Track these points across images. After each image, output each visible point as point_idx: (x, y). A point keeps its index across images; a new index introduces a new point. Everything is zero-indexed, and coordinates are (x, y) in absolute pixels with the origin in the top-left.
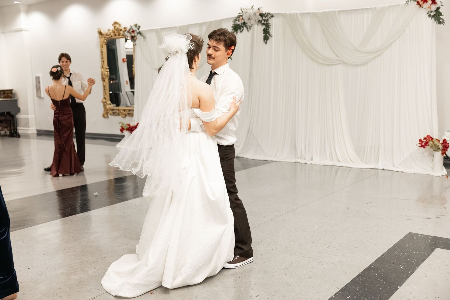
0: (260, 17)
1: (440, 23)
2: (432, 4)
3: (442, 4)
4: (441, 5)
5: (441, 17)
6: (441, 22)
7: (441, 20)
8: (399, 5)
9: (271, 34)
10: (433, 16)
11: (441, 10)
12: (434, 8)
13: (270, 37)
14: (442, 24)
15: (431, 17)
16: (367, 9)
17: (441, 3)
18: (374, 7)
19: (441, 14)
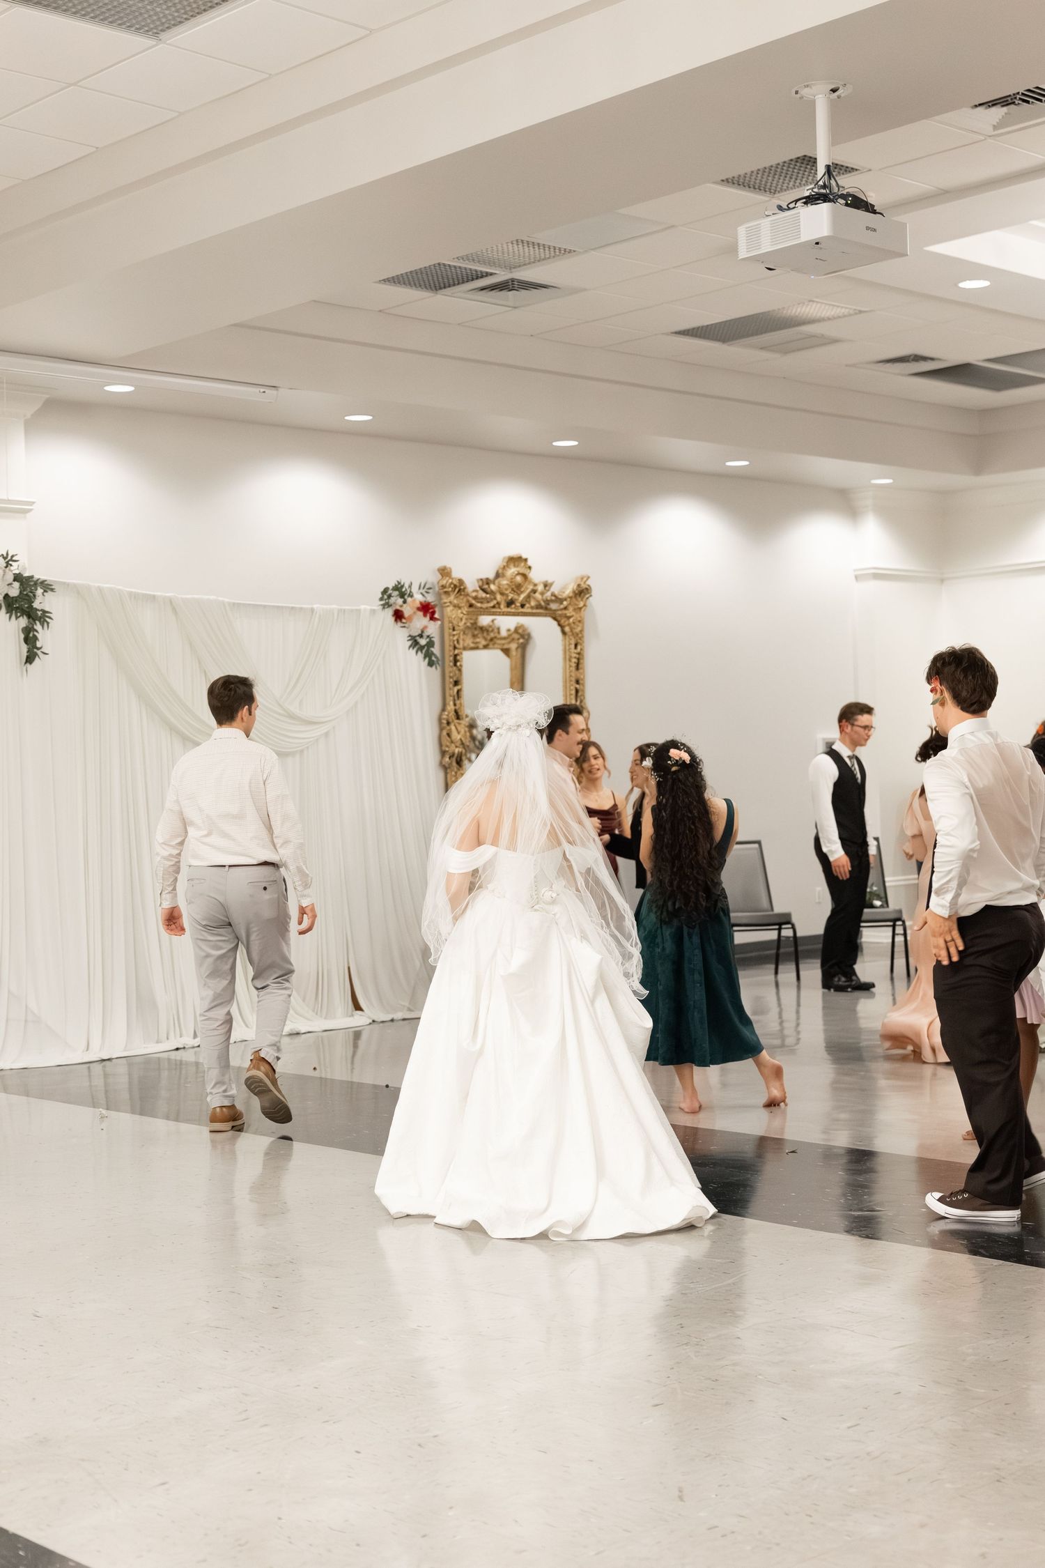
0: (17, 585)
6: (433, 661)
7: (433, 658)
8: (359, 611)
9: (38, 645)
10: (421, 648)
13: (39, 652)
14: (434, 667)
15: (415, 649)
16: (292, 608)
18: (310, 606)
19: (433, 644)
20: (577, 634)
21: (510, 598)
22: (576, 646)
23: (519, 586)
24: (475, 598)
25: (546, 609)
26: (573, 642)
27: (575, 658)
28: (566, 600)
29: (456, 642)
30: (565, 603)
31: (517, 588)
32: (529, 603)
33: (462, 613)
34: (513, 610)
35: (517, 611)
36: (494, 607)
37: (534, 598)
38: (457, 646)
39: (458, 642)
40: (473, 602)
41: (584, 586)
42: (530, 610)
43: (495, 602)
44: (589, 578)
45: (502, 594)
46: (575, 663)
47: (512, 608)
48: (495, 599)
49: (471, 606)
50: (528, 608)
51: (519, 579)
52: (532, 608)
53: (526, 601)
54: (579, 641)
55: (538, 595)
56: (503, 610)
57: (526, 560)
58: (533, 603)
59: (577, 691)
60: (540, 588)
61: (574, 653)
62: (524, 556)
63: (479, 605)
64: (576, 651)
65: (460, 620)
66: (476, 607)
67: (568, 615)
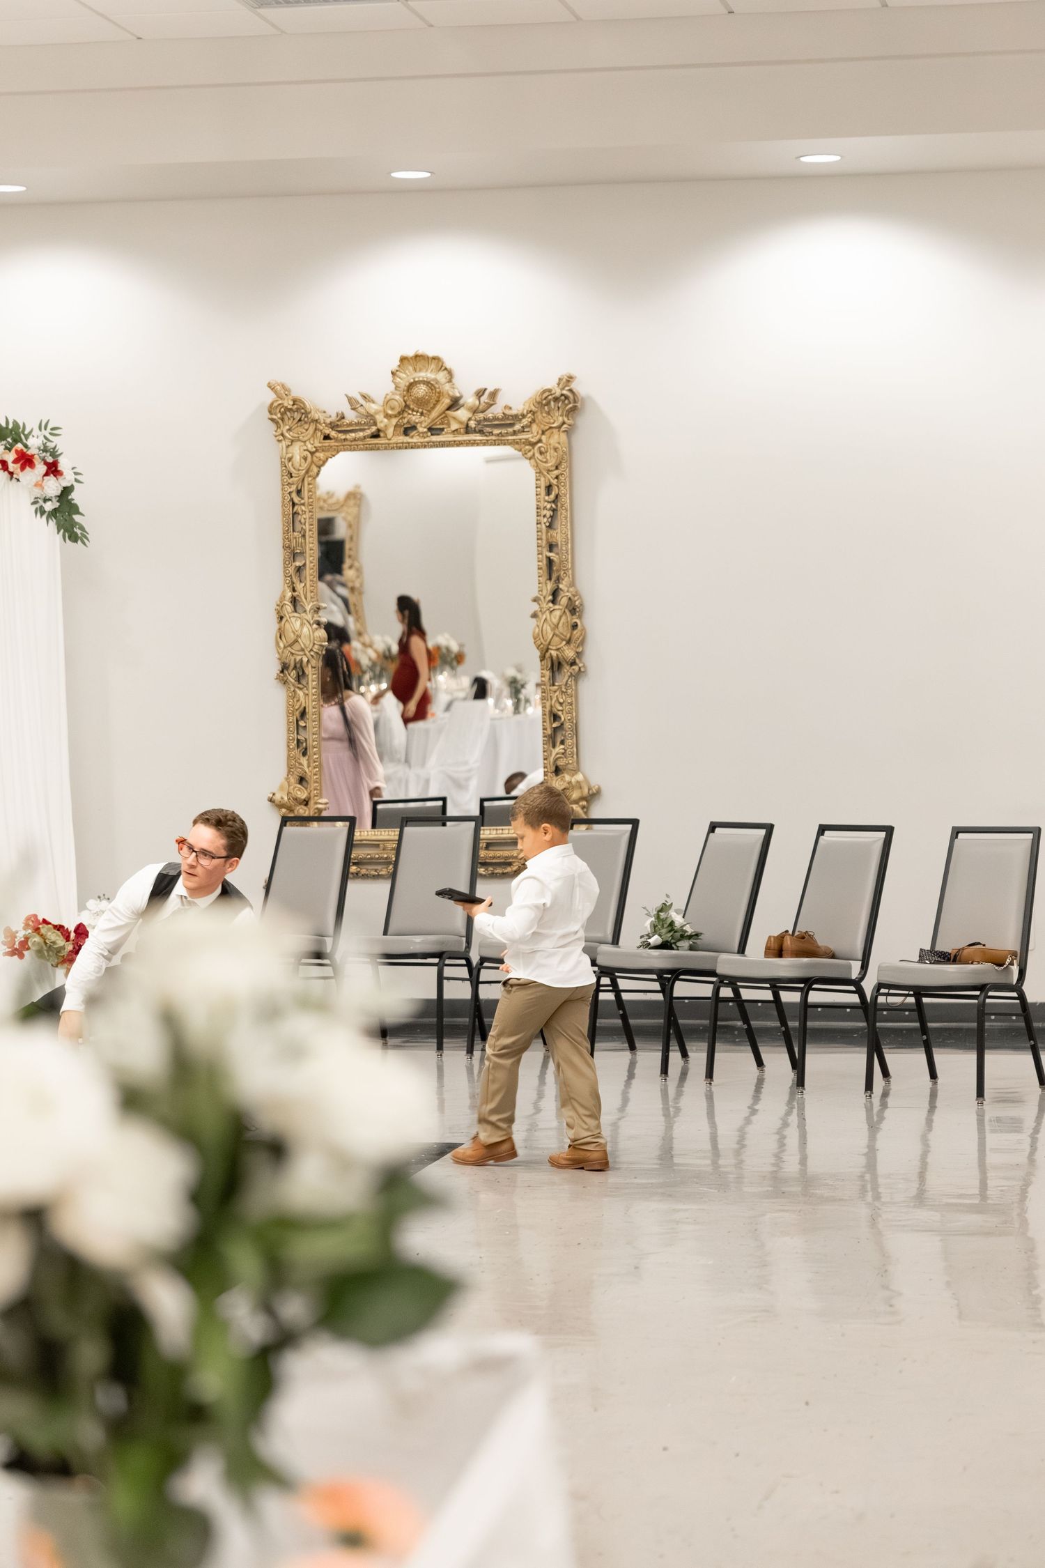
1: (74, 538)
2: (47, 474)
3: (78, 477)
4: (76, 480)
5: (76, 518)
6: (76, 534)
7: (77, 530)
10: (53, 514)
11: (75, 496)
12: (53, 487)
14: (79, 542)
15: (45, 517)
17: (76, 474)
19: (74, 509)
20: (549, 471)
21: (405, 421)
22: (549, 489)
23: (421, 402)
24: (333, 426)
25: (481, 432)
26: (543, 483)
27: (545, 508)
28: (524, 416)
29: (294, 495)
30: (525, 422)
31: (424, 405)
32: (449, 425)
33: (307, 450)
34: (415, 440)
35: (422, 440)
36: (376, 436)
37: (454, 418)
38: (296, 499)
39: (299, 492)
40: (328, 431)
41: (558, 392)
42: (450, 438)
43: (374, 429)
44: (570, 379)
45: (387, 416)
46: (544, 516)
47: (412, 437)
48: (375, 424)
49: (327, 437)
50: (447, 433)
51: (421, 390)
52: (455, 432)
53: (442, 423)
54: (555, 482)
55: (462, 414)
56: (395, 440)
57: (437, 359)
58: (454, 426)
59: (550, 562)
60: (470, 400)
61: (546, 501)
62: (431, 353)
63: (342, 436)
64: (547, 498)
65: (303, 461)
66: (336, 439)
67: (534, 440)
